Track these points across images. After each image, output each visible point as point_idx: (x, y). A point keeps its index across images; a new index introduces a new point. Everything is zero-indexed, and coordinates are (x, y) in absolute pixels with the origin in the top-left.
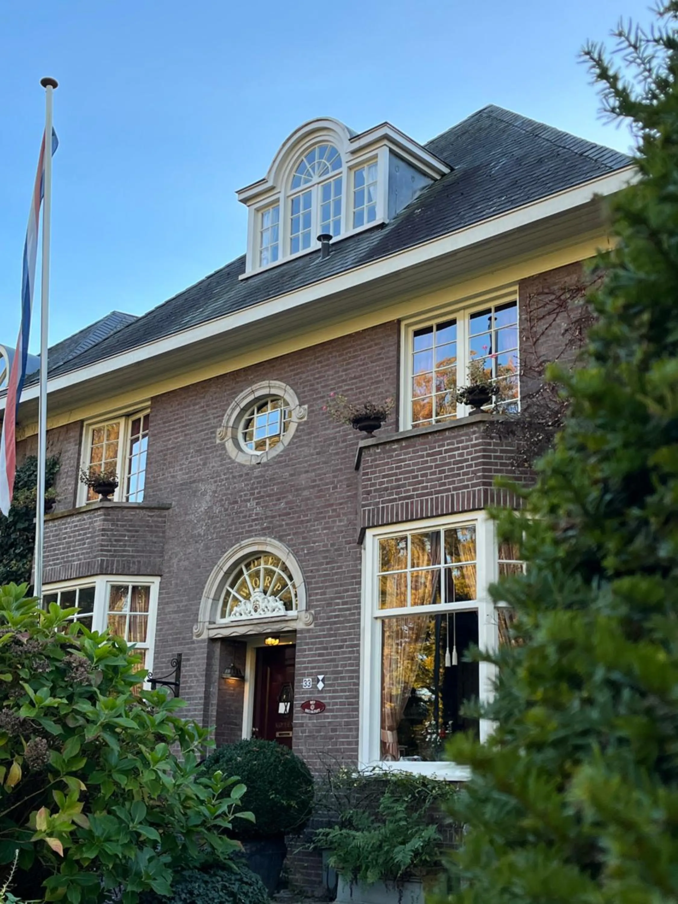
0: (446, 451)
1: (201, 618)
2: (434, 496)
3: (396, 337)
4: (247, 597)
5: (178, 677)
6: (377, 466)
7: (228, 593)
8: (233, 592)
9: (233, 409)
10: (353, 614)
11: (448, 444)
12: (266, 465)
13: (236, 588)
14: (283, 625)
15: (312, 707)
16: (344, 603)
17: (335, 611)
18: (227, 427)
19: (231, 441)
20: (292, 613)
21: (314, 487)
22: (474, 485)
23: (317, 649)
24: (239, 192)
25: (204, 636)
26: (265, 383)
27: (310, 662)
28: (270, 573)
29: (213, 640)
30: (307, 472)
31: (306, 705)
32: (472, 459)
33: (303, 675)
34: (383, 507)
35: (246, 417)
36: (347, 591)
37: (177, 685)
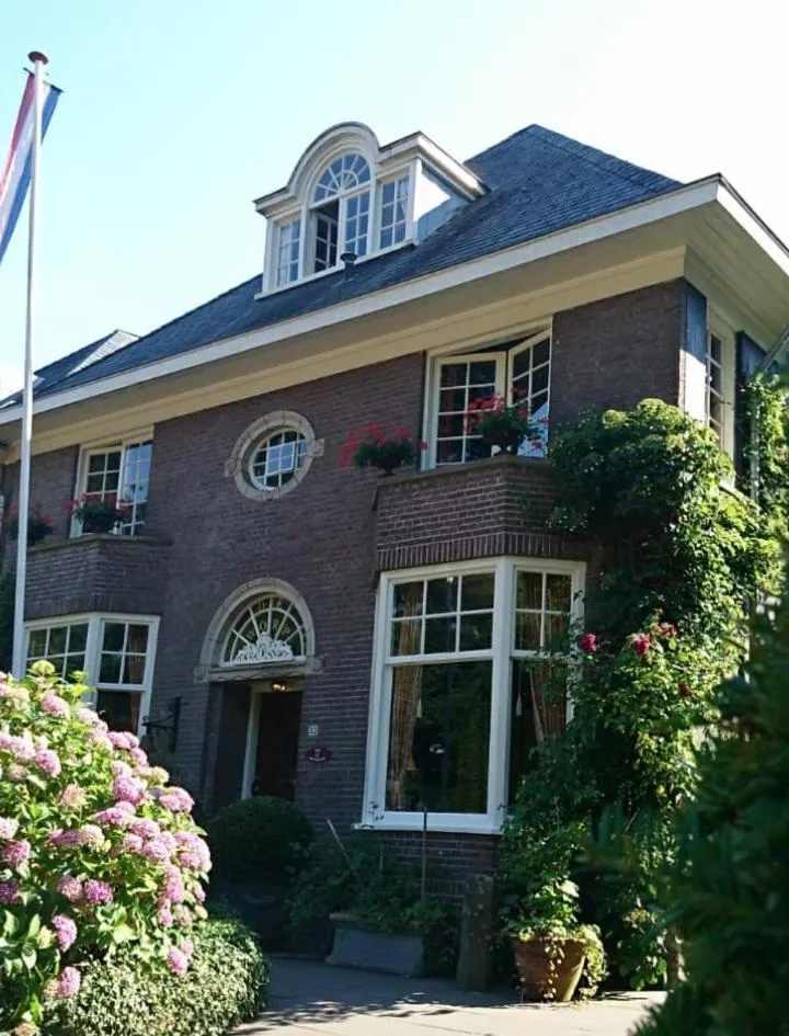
0: (468, 493)
1: (202, 661)
2: (453, 540)
3: (420, 368)
4: (254, 640)
5: (176, 721)
6: (395, 506)
7: (233, 636)
8: (238, 635)
9: (245, 440)
10: (364, 661)
11: (471, 486)
12: (276, 501)
13: (242, 630)
14: (290, 670)
15: (317, 755)
16: (355, 649)
17: (344, 657)
18: (237, 459)
19: (240, 474)
20: (301, 658)
21: (327, 527)
22: (495, 530)
23: (326, 696)
24: (257, 202)
25: (205, 680)
26: (280, 413)
27: (316, 709)
28: (277, 616)
29: (214, 685)
30: (321, 511)
31: (311, 753)
32: (495, 503)
33: (310, 722)
34: (399, 551)
35: (258, 449)
36: (359, 636)
37: (175, 729)
